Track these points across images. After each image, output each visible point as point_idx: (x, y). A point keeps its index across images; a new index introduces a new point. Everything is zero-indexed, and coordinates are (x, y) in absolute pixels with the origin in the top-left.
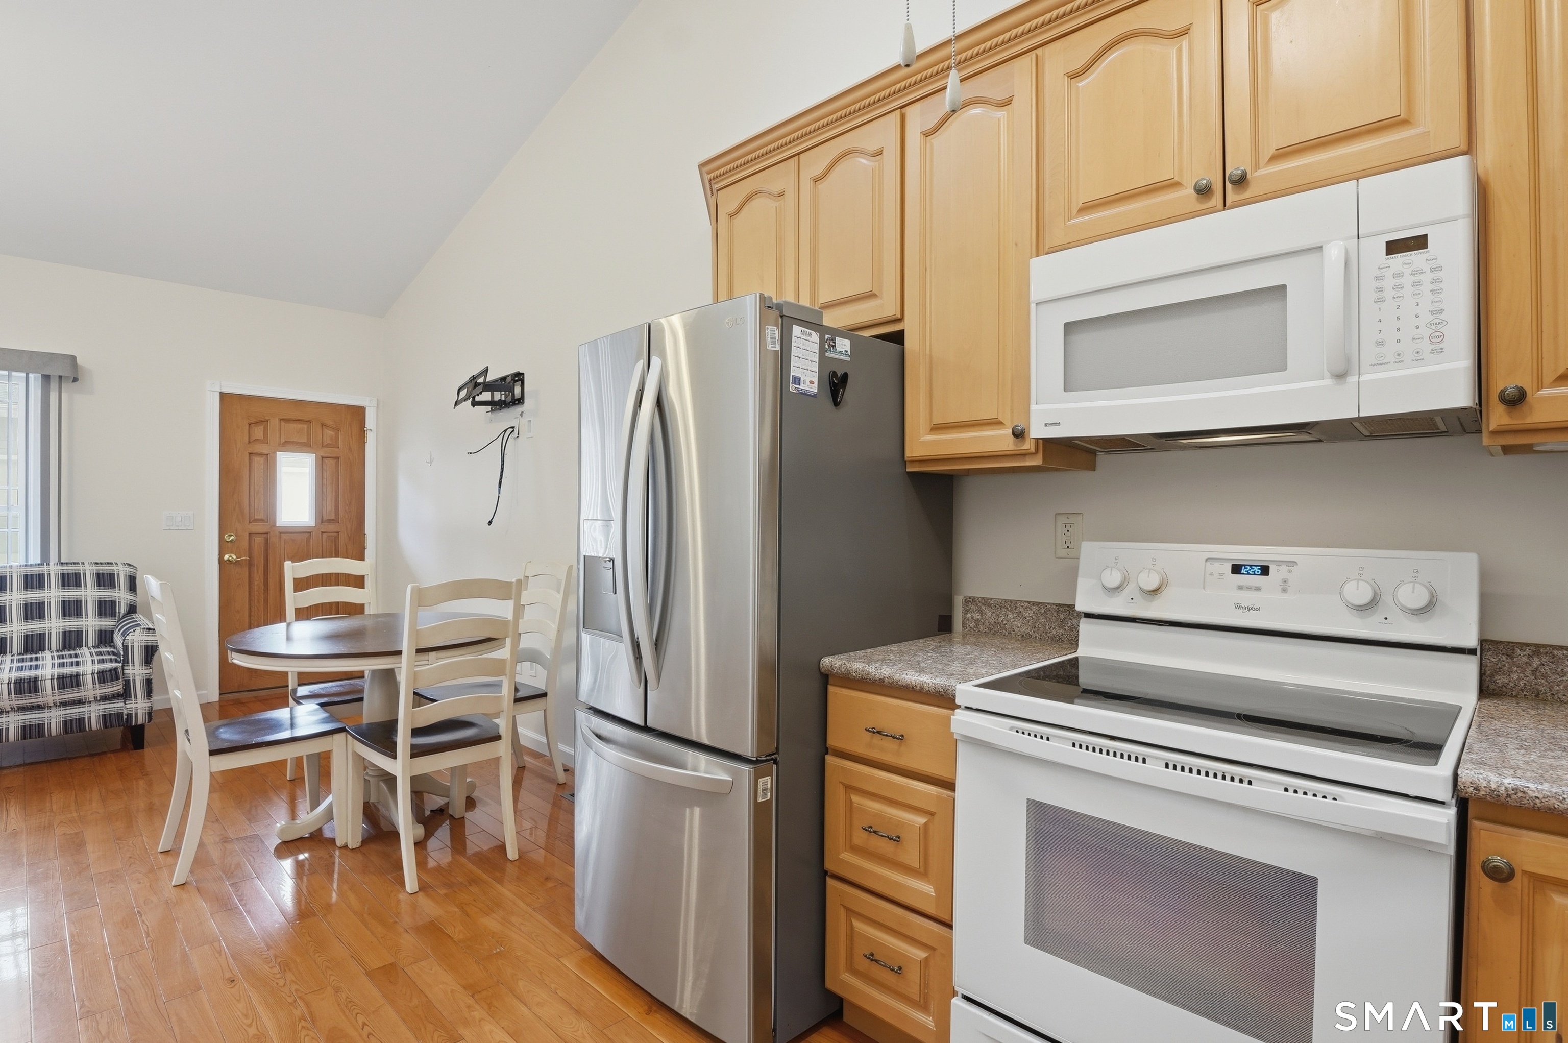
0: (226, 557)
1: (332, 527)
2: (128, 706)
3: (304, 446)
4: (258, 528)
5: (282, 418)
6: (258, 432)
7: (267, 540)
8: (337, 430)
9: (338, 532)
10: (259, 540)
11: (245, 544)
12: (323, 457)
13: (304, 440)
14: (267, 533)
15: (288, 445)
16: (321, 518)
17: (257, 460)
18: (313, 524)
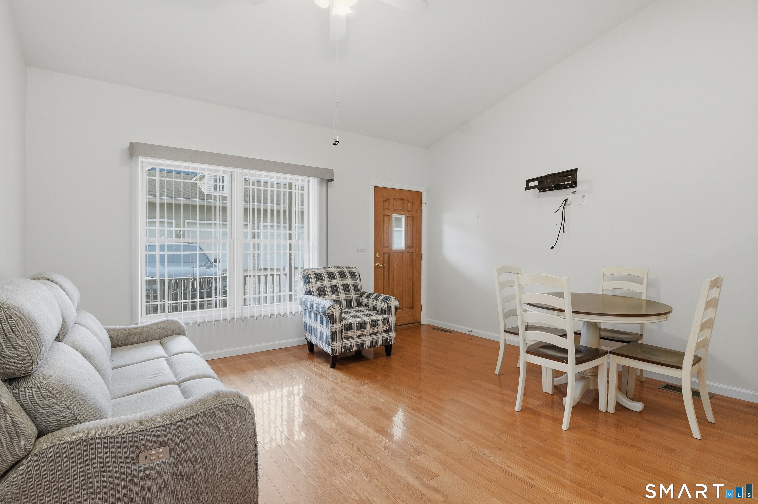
0: (376, 264)
1: (410, 250)
2: (389, 335)
3: (401, 211)
4: (386, 250)
5: (394, 198)
6: (387, 204)
7: (389, 256)
8: (412, 203)
9: (412, 253)
10: (387, 256)
11: (382, 258)
12: (408, 216)
13: (401, 208)
14: (389, 253)
15: (396, 211)
16: (408, 247)
17: (387, 218)
18: (404, 249)
